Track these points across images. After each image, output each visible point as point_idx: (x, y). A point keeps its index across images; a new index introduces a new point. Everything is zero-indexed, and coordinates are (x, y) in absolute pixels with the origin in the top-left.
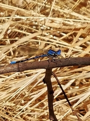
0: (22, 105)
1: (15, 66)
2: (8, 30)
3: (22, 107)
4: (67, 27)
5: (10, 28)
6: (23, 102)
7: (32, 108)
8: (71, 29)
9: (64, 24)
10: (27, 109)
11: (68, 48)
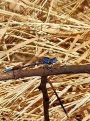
0: (18, 110)
1: (11, 74)
2: (5, 35)
3: (18, 113)
4: (64, 33)
5: (7, 33)
6: (20, 107)
7: (28, 114)
8: (68, 35)
9: (61, 30)
10: (23, 115)
11: (65, 53)
